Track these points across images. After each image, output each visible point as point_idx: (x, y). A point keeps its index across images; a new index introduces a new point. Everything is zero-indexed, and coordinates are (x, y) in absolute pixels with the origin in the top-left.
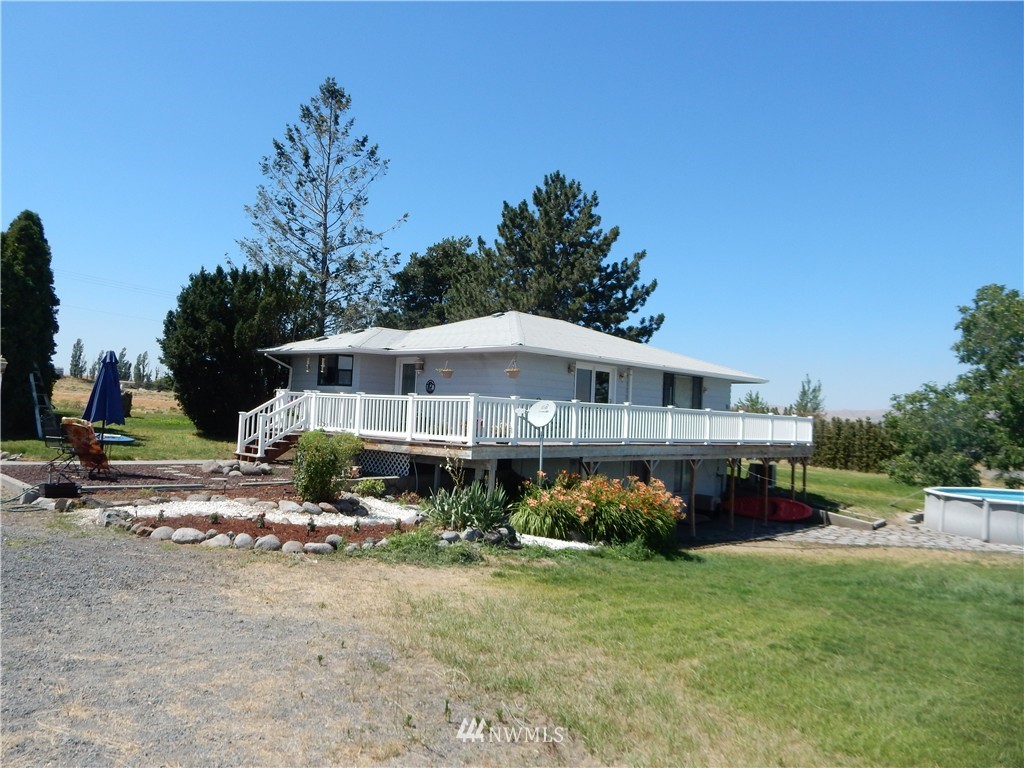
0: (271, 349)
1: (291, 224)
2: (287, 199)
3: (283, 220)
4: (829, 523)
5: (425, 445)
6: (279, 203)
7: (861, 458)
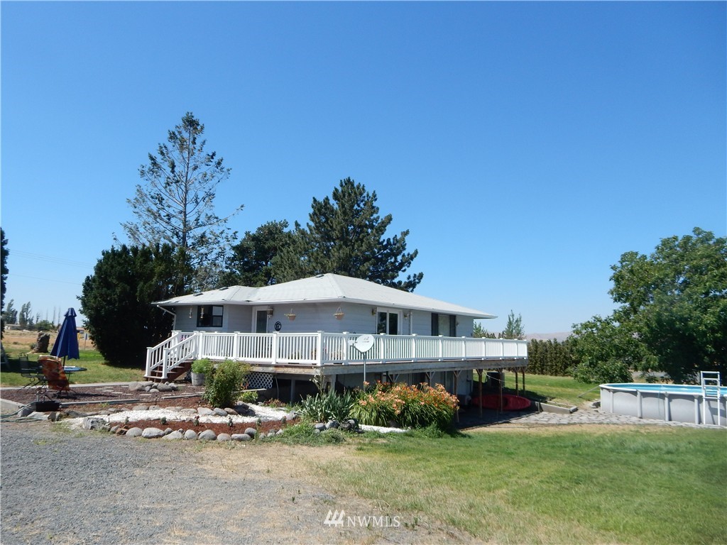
0: (162, 302)
1: (161, 212)
2: (158, 195)
3: (154, 209)
4: (542, 411)
5: (286, 366)
6: (152, 197)
7: (552, 366)
